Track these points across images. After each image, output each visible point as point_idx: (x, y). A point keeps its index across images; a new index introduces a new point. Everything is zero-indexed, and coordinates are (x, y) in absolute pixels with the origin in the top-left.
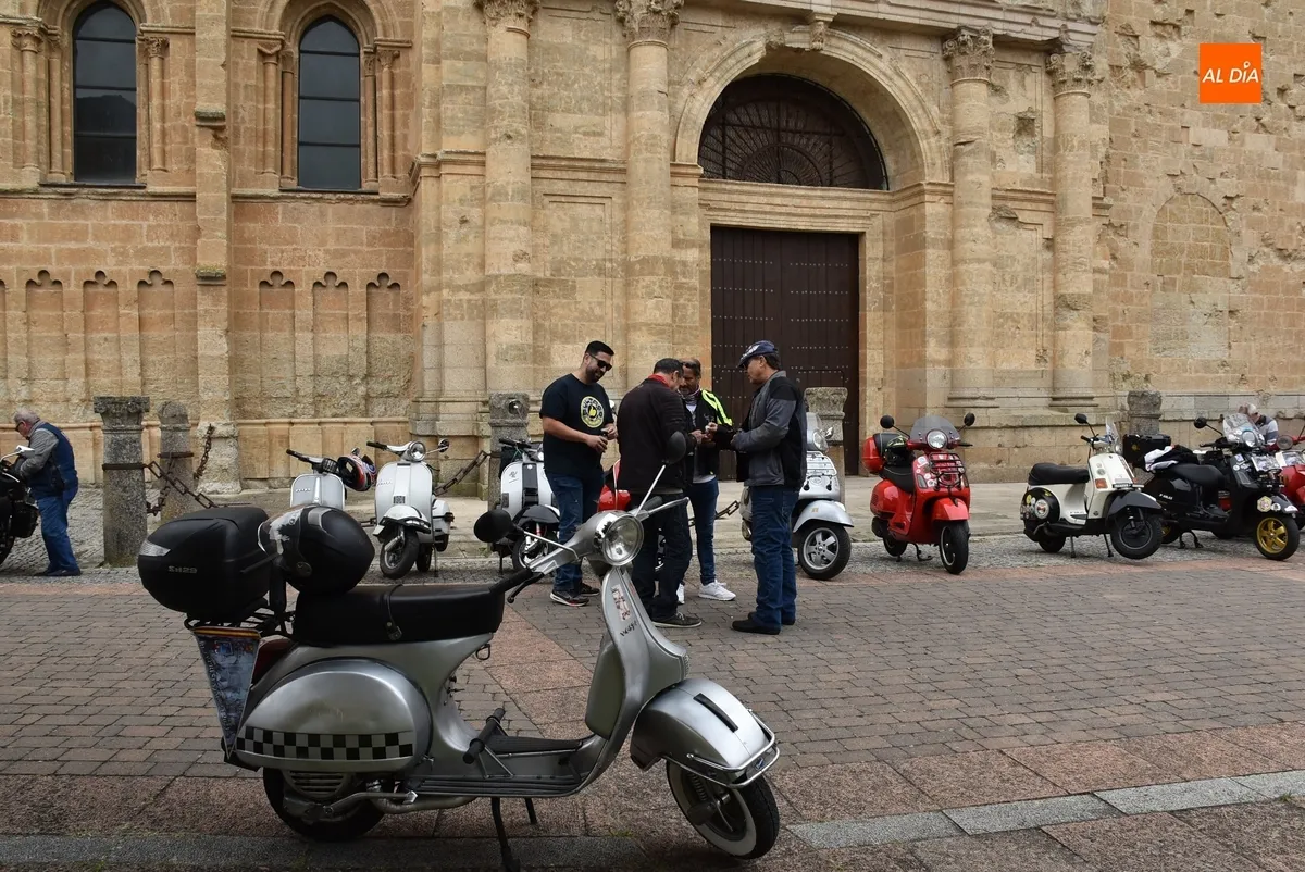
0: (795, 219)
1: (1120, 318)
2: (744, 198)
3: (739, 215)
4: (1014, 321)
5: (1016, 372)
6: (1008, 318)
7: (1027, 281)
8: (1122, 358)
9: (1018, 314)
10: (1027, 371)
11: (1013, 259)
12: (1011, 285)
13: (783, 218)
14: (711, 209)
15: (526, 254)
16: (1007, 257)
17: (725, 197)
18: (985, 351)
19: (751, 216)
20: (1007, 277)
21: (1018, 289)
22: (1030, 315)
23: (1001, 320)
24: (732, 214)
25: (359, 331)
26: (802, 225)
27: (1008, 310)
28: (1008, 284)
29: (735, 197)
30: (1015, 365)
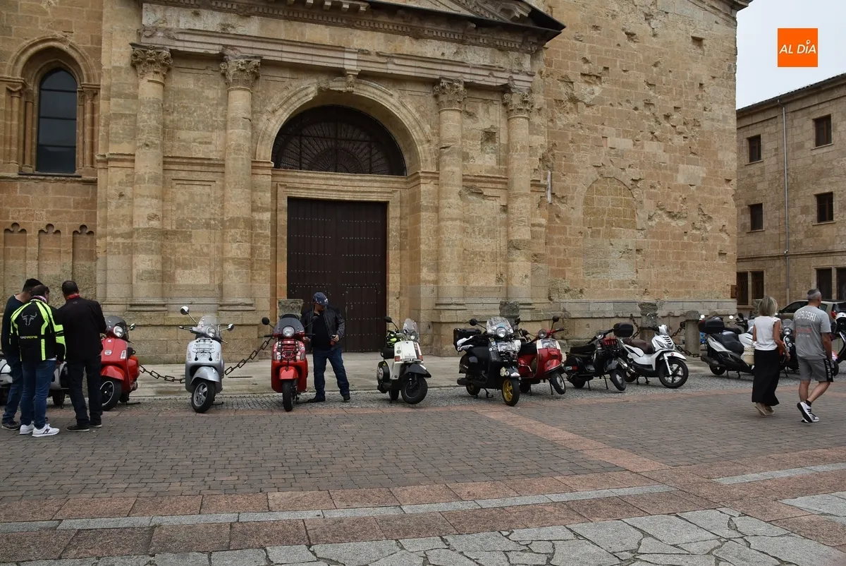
0: (342, 193)
1: (562, 254)
2: (310, 181)
3: (306, 191)
4: (481, 256)
5: (482, 287)
6: (476, 255)
7: (489, 232)
8: (564, 279)
9: (483, 252)
10: (490, 287)
11: (480, 218)
12: (479, 234)
13: (334, 193)
14: (287, 188)
15: (156, 215)
16: (476, 217)
17: (298, 180)
18: (456, 275)
19: (314, 191)
20: (476, 229)
21: (484, 237)
22: (492, 253)
23: (472, 256)
24: (301, 191)
25: (68, 260)
26: (347, 197)
27: (477, 250)
28: (477, 233)
29: (304, 180)
30: (482, 283)
